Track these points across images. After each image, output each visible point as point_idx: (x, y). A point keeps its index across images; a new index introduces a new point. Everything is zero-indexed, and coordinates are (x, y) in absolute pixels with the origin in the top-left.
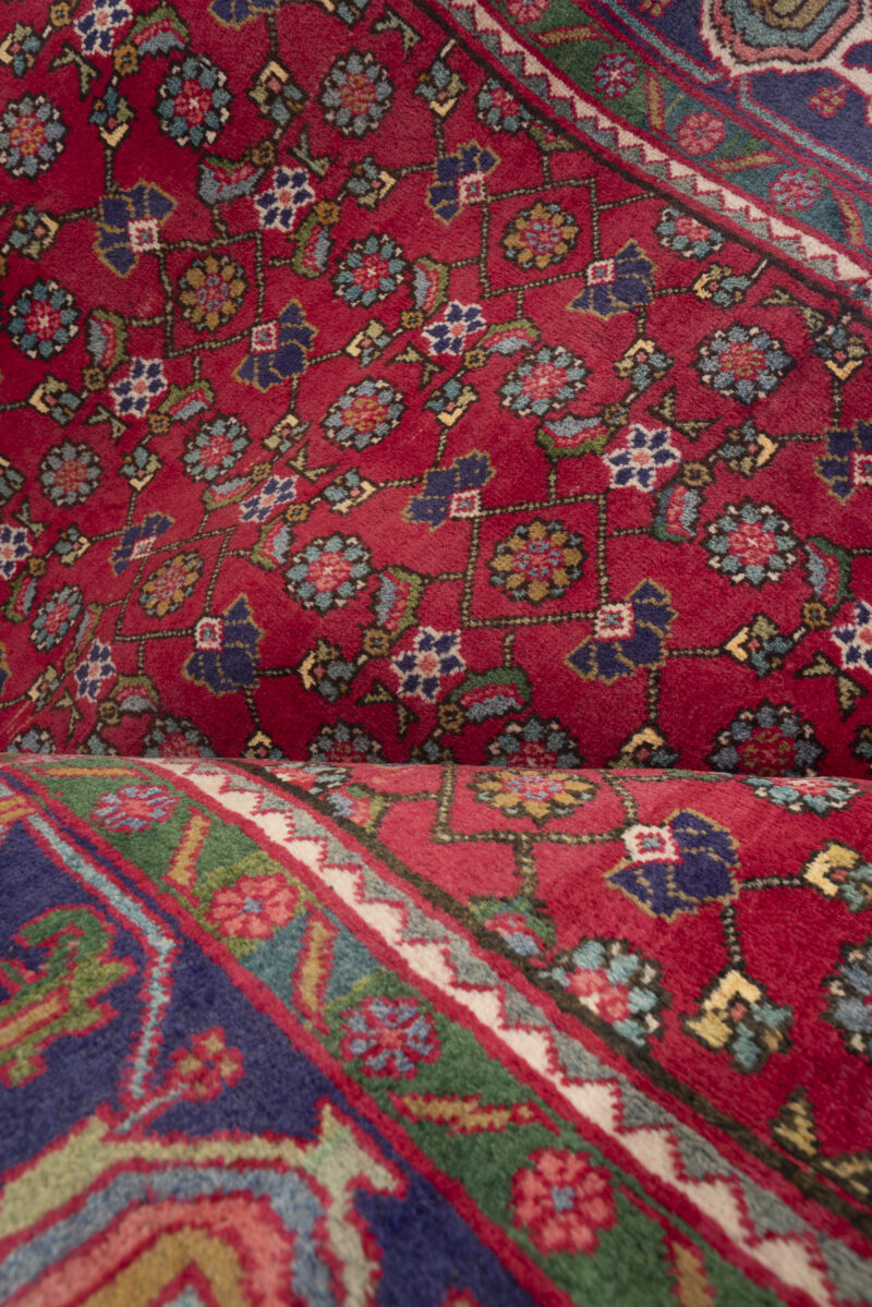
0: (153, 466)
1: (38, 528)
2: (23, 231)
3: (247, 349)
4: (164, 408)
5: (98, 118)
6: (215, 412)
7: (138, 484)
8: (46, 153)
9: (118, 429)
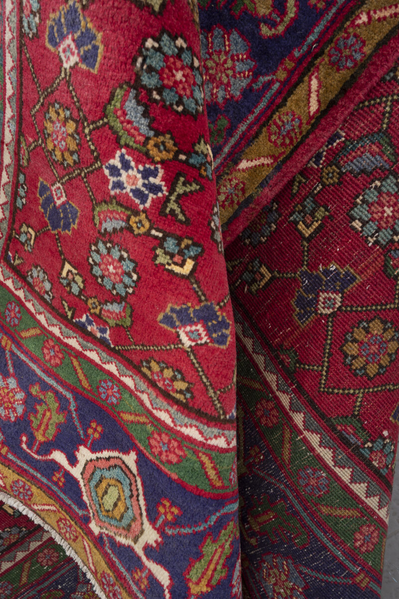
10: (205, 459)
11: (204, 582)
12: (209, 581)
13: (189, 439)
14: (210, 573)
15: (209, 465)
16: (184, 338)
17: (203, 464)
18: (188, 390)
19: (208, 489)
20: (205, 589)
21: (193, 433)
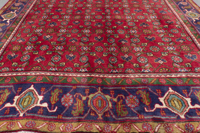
0: (69, 26)
1: (82, 30)
2: (54, 44)
3: (54, 26)
4: (63, 28)
5: (39, 44)
6: (61, 25)
7: (72, 26)
8: (45, 46)
9: (68, 30)
10: (46, 77)
11: (54, 101)
12: (55, 101)
13: (43, 75)
14: (54, 99)
15: (47, 78)
16: (38, 61)
17: (46, 78)
18: (41, 68)
19: (48, 82)
20: (54, 103)
21: (43, 74)
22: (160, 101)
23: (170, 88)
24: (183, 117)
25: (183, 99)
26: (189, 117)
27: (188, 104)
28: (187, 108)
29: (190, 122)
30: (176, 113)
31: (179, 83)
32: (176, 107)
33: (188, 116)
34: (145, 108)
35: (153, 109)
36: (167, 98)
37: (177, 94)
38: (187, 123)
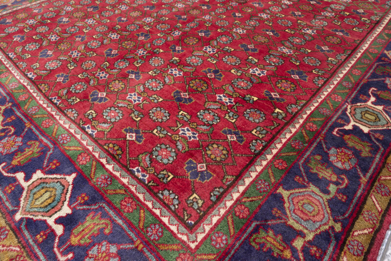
22: (32, 174)
23: (74, 175)
24: (18, 217)
25: (61, 202)
26: (23, 226)
27: (54, 214)
28: (42, 216)
29: (12, 231)
30: (21, 205)
31: (97, 181)
32: (36, 200)
33: (24, 223)
34: (4, 164)
35: (8, 173)
36: (47, 181)
37: (67, 190)
38: (8, 228)
